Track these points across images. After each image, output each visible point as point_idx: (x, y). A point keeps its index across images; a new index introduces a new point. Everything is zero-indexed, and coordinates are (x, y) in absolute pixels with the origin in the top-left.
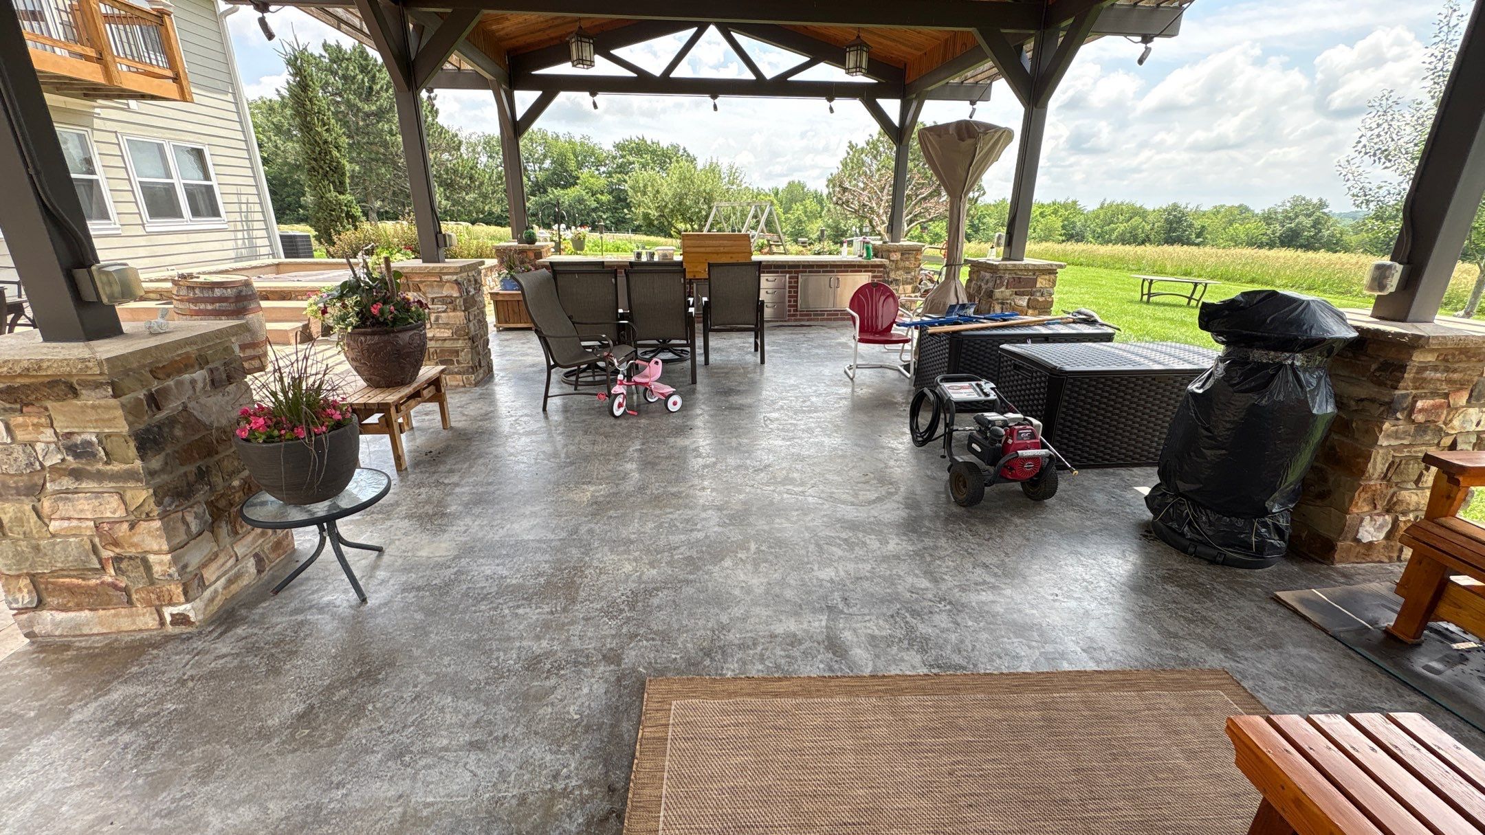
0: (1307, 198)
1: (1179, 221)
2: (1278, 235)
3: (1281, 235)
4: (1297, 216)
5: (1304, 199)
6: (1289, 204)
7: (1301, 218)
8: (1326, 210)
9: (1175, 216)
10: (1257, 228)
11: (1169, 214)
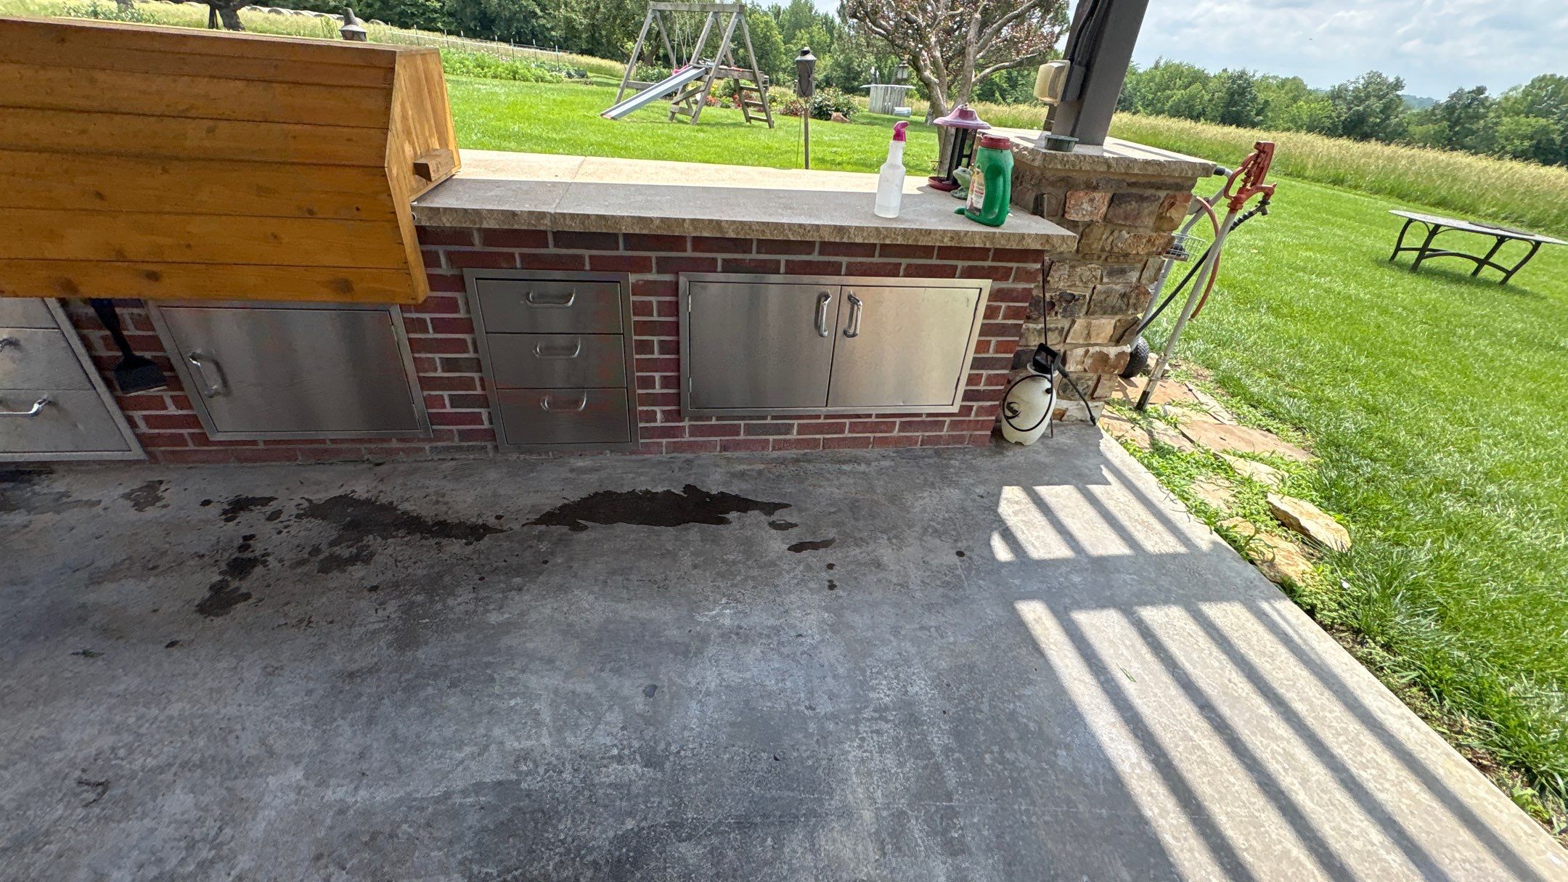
0: (1384, 75)
1: (1242, 92)
2: (1343, 118)
3: (1346, 120)
4: (1368, 97)
5: (1380, 76)
6: (1362, 81)
7: (1373, 100)
8: (1399, 93)
9: (1239, 85)
10: (1323, 109)
11: (1234, 82)
